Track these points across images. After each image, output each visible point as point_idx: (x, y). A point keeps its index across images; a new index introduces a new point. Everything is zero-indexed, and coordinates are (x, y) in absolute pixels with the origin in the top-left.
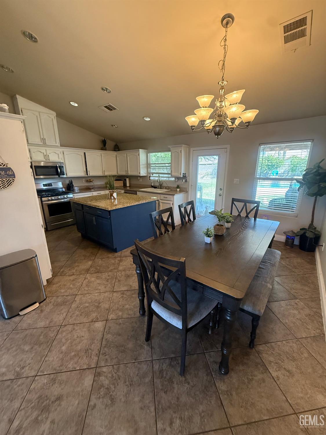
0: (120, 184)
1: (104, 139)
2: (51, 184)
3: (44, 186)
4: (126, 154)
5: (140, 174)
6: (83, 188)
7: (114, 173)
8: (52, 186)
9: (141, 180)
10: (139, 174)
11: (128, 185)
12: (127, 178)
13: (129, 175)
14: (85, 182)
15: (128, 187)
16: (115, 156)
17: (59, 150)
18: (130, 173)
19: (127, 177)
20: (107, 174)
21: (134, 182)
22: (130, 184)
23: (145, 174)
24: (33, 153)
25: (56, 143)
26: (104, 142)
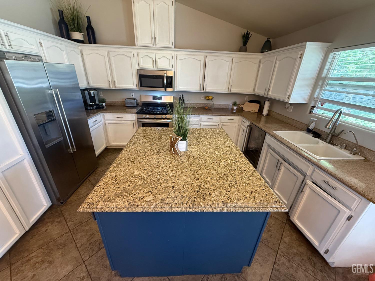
0: (255, 108)
1: (248, 32)
2: (162, 97)
3: (153, 100)
4: (276, 57)
5: (288, 98)
6: (199, 106)
7: (250, 91)
8: (162, 100)
9: (291, 110)
10: (286, 100)
11: (265, 112)
12: (268, 101)
13: (269, 96)
14: (203, 99)
15: (263, 115)
16: (258, 61)
17: (171, 54)
18: (272, 94)
19: (269, 99)
20: (234, 90)
21: (277, 110)
22: (269, 111)
23: (304, 99)
24: (141, 59)
25: (169, 44)
26: (246, 38)
